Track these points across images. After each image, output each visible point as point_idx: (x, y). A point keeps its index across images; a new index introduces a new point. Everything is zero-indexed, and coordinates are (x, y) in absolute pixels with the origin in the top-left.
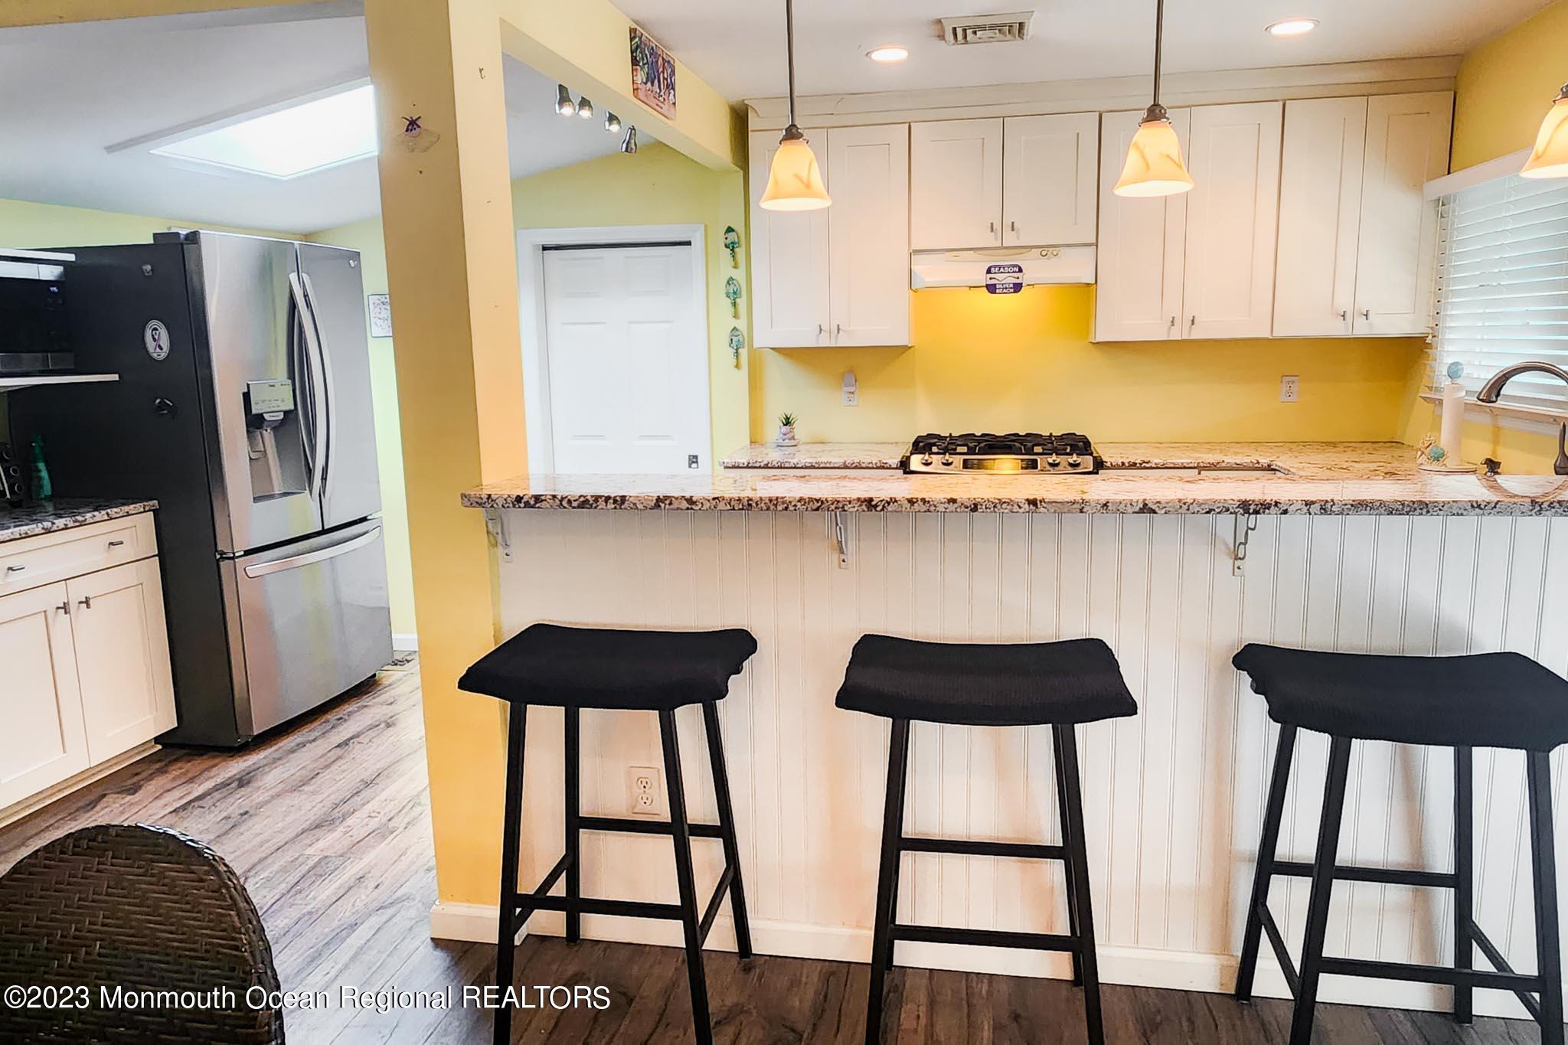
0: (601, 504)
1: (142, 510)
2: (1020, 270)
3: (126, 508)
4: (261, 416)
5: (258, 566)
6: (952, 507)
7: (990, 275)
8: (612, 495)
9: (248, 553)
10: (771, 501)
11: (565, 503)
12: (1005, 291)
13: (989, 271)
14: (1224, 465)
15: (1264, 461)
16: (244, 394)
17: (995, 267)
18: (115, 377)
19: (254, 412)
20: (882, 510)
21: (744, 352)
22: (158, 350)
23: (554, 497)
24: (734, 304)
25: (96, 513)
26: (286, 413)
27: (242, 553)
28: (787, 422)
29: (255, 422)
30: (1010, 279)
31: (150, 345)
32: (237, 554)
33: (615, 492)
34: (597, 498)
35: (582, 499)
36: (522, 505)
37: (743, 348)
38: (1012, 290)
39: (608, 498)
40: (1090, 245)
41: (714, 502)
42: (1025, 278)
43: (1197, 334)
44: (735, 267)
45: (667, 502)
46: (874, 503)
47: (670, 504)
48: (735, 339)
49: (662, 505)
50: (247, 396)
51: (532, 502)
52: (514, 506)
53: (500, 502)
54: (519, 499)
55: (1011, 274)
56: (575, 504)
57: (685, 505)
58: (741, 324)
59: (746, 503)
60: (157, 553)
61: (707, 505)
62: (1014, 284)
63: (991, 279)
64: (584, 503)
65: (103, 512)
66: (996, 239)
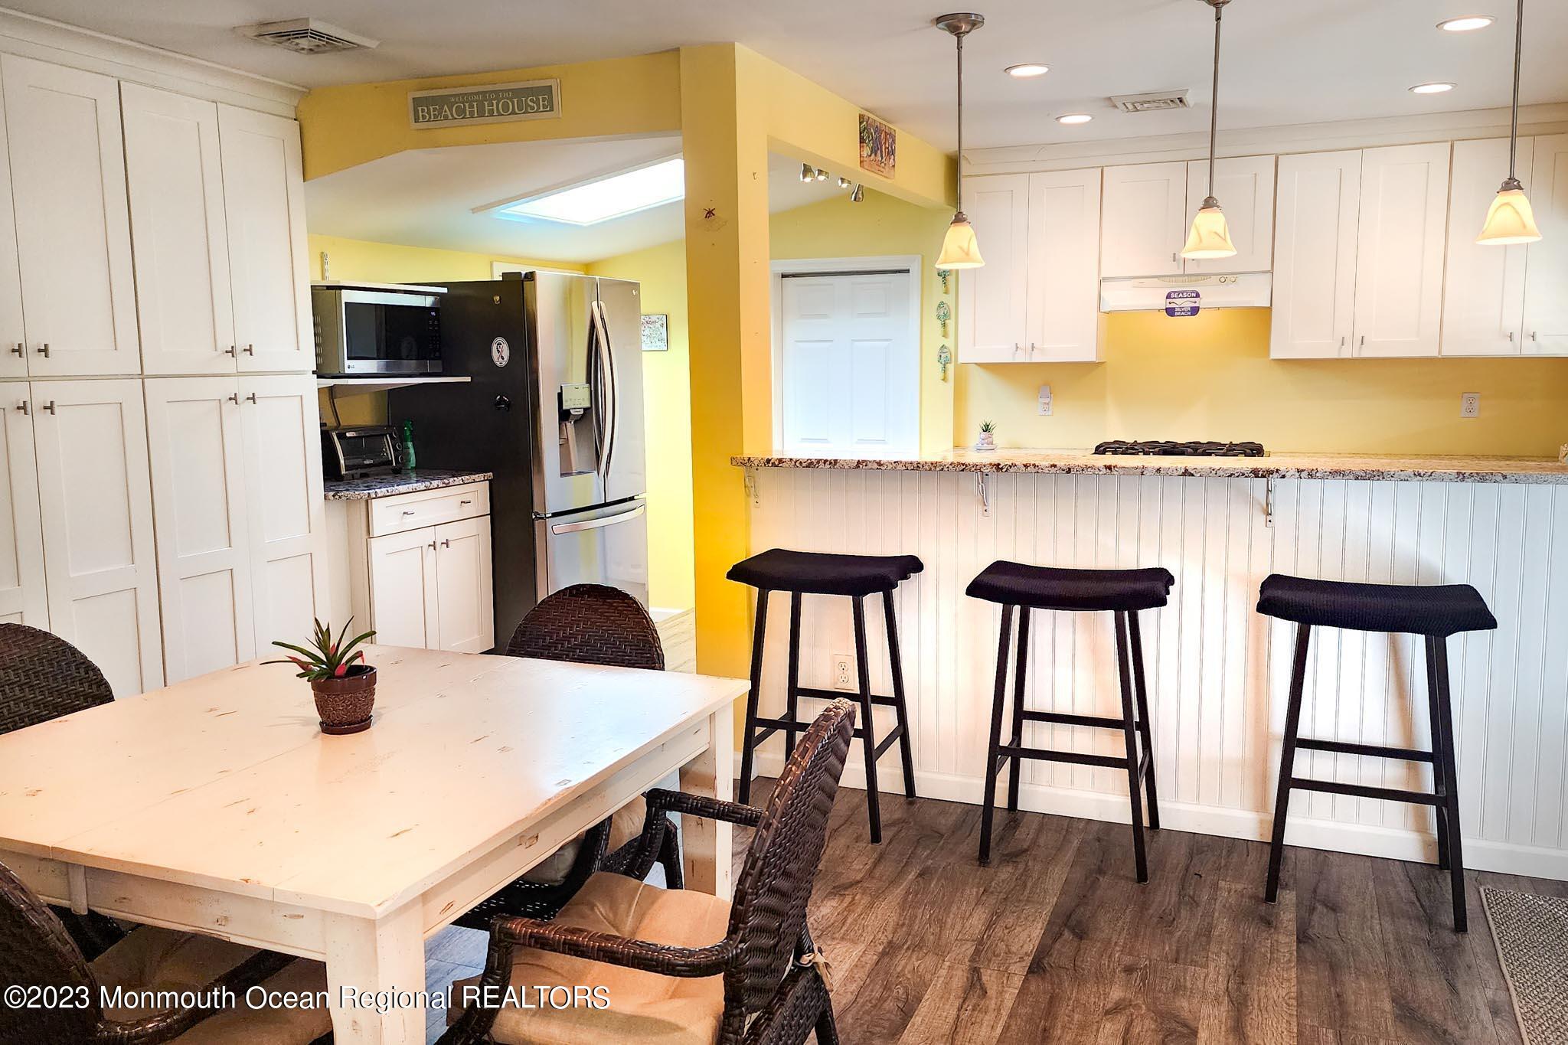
0: (821, 465)
1: (483, 479)
2: (1198, 296)
3: (473, 477)
4: (568, 412)
5: (559, 526)
6: (1053, 470)
7: (1169, 300)
8: (829, 459)
9: (555, 515)
10: (932, 464)
11: (797, 464)
12: (1183, 313)
13: (1168, 297)
16: (559, 394)
17: (1175, 292)
18: (468, 379)
19: (564, 408)
20: (1006, 471)
21: (951, 367)
22: (500, 359)
23: (791, 459)
24: (944, 325)
25: (455, 479)
26: (585, 409)
27: (551, 515)
28: (987, 429)
29: (564, 415)
30: (1187, 304)
31: (495, 355)
32: (547, 516)
33: (830, 458)
34: (819, 461)
35: (809, 461)
36: (770, 465)
37: (950, 363)
38: (1190, 313)
39: (826, 461)
40: (1266, 272)
41: (894, 465)
42: (1200, 303)
43: (1367, 353)
44: (946, 293)
45: (864, 464)
46: (1000, 467)
47: (866, 465)
48: (943, 355)
49: (861, 466)
50: (560, 395)
51: (777, 463)
52: (765, 465)
53: (756, 462)
54: (768, 461)
55: (1189, 299)
56: (804, 465)
57: (876, 466)
58: (949, 343)
59: (916, 466)
60: (489, 512)
61: (890, 466)
62: (1191, 308)
63: (1170, 303)
64: (811, 464)
65: (460, 478)
66: (1178, 268)
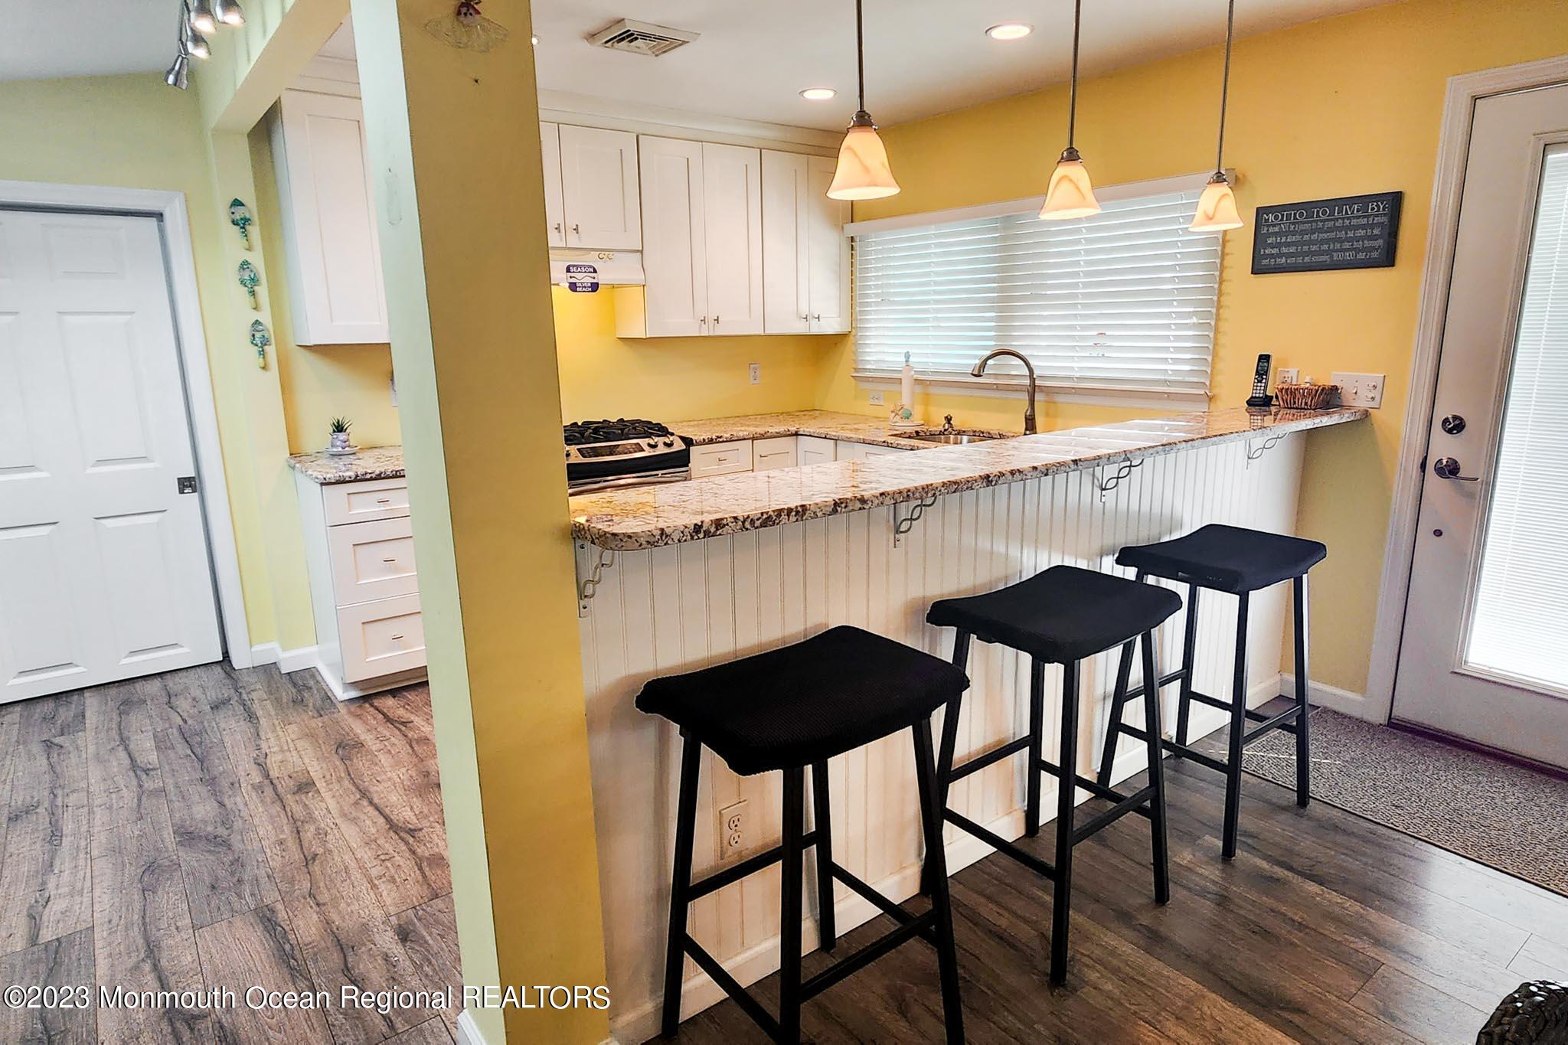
0: (784, 517)
2: (595, 271)
6: (1035, 474)
7: (569, 274)
8: (792, 506)
10: (923, 489)
11: (747, 525)
12: (584, 289)
13: (568, 270)
14: (769, 434)
15: (793, 429)
17: (574, 266)
20: (995, 484)
21: (271, 350)
23: (735, 518)
24: (253, 293)
28: (339, 428)
30: (587, 279)
33: (794, 503)
34: (779, 512)
35: (765, 516)
36: (701, 535)
37: (270, 345)
38: (590, 289)
39: (790, 510)
40: (638, 251)
41: (881, 499)
42: (601, 278)
43: (720, 331)
44: (249, 249)
45: (843, 505)
46: (990, 479)
47: (845, 507)
48: (258, 335)
49: (839, 509)
51: (713, 530)
52: (692, 538)
53: (676, 536)
54: (698, 528)
55: (587, 274)
56: (758, 523)
57: (858, 505)
58: (265, 317)
59: (905, 495)
61: (876, 502)
62: (592, 283)
63: (571, 277)
64: (768, 520)
66: (561, 240)
